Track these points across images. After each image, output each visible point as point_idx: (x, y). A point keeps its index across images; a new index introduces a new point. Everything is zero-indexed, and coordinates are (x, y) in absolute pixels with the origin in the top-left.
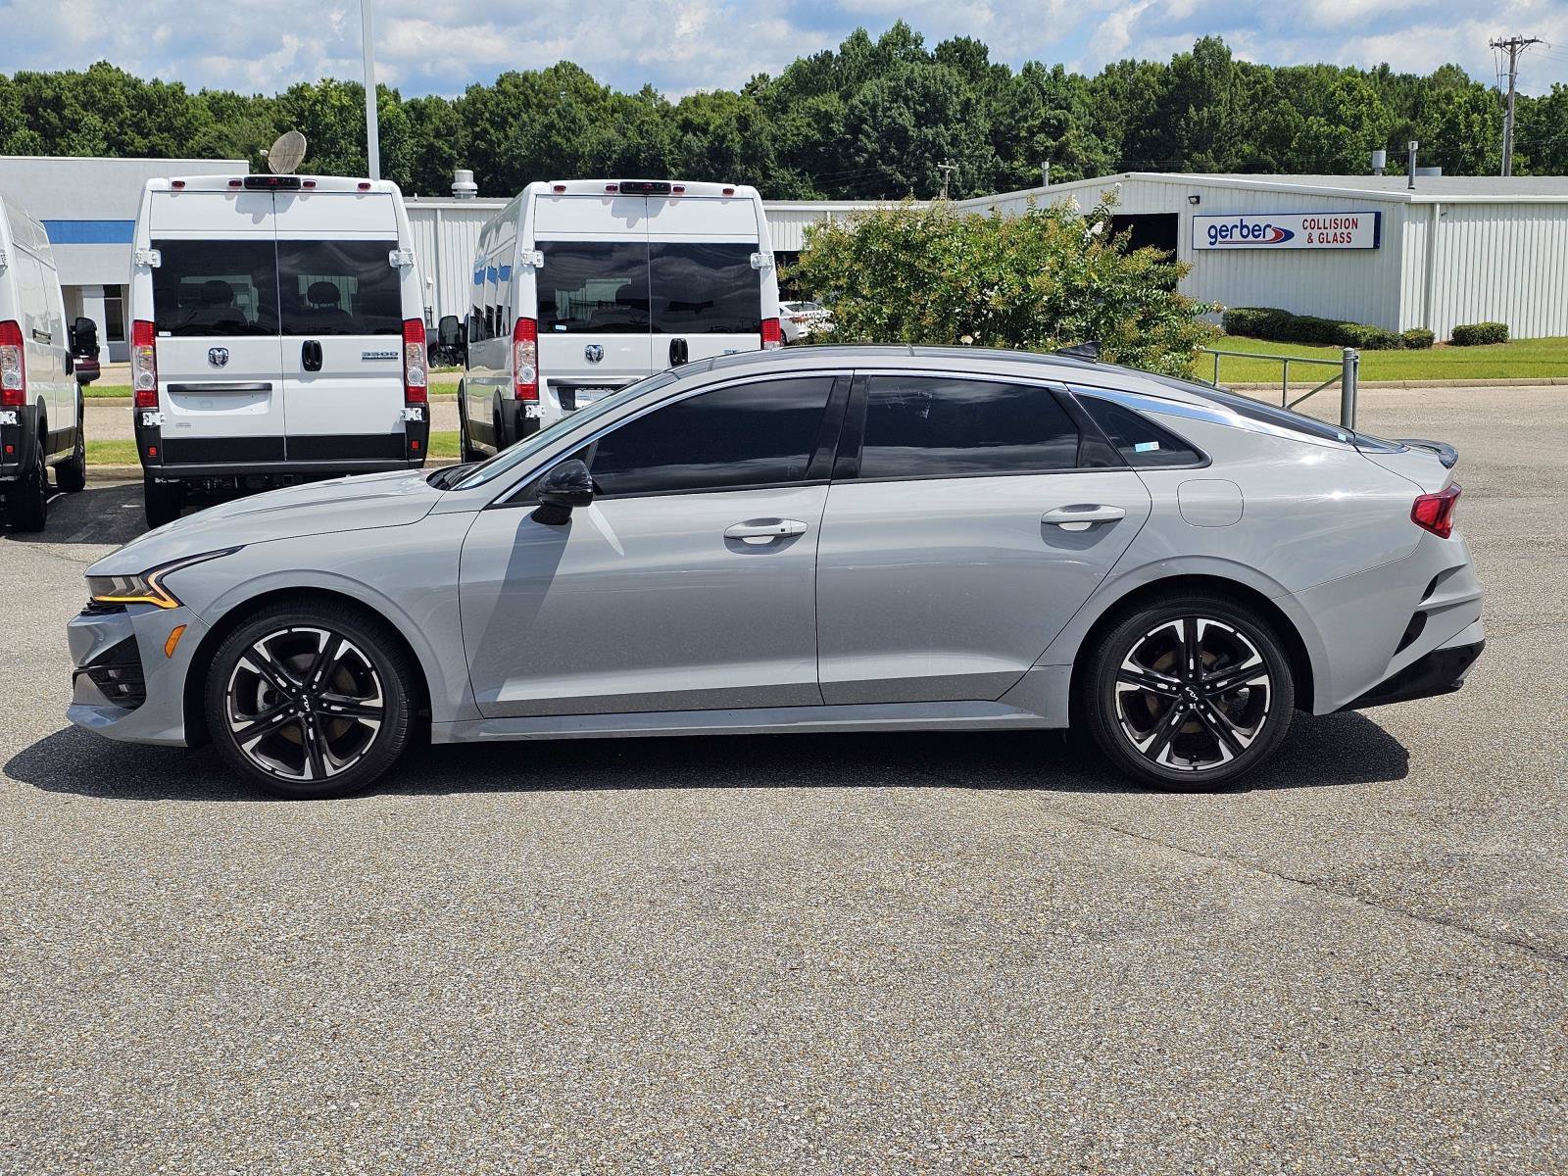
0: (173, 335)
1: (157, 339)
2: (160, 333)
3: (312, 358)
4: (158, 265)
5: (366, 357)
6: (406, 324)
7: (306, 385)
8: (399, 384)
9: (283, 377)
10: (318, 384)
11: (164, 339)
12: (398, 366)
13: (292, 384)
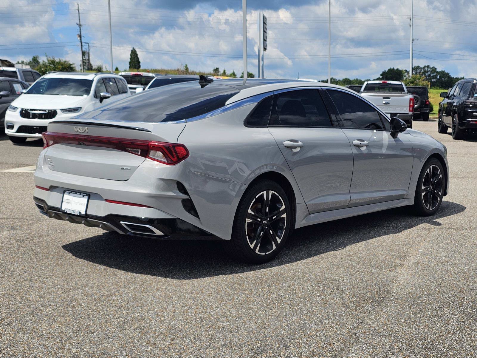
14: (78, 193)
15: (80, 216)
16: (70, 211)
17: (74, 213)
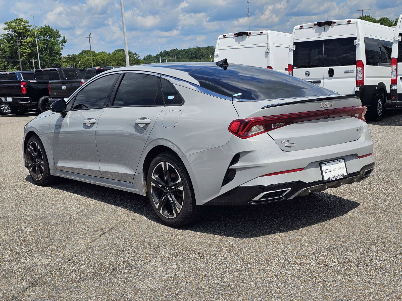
0: (297, 68)
1: (293, 69)
2: (294, 68)
3: (331, 73)
4: (295, 49)
5: (345, 72)
6: (357, 62)
7: (329, 81)
8: (354, 80)
9: (323, 79)
10: (333, 80)
11: (295, 69)
12: (354, 74)
13: (326, 80)
14: (335, 161)
15: (344, 178)
16: (334, 177)
17: (339, 178)
